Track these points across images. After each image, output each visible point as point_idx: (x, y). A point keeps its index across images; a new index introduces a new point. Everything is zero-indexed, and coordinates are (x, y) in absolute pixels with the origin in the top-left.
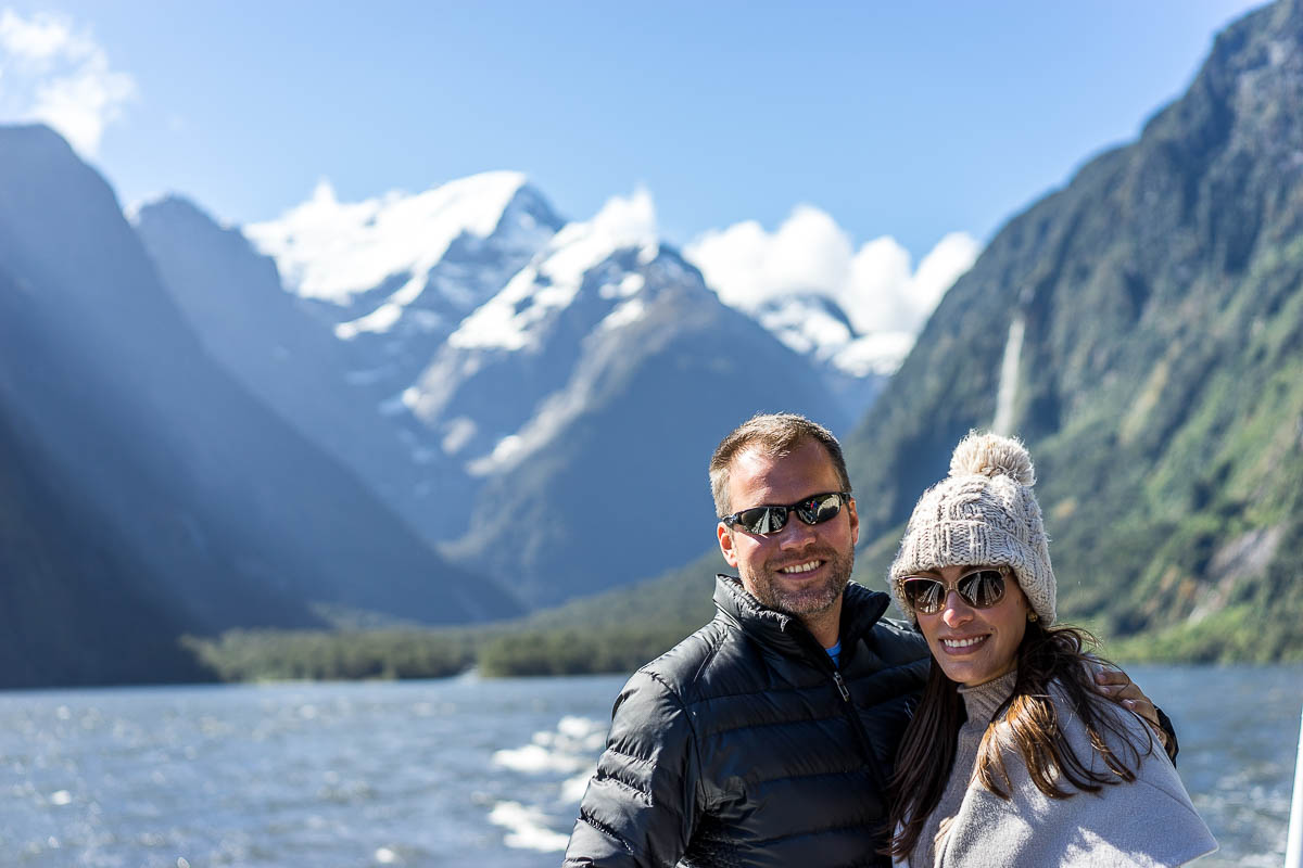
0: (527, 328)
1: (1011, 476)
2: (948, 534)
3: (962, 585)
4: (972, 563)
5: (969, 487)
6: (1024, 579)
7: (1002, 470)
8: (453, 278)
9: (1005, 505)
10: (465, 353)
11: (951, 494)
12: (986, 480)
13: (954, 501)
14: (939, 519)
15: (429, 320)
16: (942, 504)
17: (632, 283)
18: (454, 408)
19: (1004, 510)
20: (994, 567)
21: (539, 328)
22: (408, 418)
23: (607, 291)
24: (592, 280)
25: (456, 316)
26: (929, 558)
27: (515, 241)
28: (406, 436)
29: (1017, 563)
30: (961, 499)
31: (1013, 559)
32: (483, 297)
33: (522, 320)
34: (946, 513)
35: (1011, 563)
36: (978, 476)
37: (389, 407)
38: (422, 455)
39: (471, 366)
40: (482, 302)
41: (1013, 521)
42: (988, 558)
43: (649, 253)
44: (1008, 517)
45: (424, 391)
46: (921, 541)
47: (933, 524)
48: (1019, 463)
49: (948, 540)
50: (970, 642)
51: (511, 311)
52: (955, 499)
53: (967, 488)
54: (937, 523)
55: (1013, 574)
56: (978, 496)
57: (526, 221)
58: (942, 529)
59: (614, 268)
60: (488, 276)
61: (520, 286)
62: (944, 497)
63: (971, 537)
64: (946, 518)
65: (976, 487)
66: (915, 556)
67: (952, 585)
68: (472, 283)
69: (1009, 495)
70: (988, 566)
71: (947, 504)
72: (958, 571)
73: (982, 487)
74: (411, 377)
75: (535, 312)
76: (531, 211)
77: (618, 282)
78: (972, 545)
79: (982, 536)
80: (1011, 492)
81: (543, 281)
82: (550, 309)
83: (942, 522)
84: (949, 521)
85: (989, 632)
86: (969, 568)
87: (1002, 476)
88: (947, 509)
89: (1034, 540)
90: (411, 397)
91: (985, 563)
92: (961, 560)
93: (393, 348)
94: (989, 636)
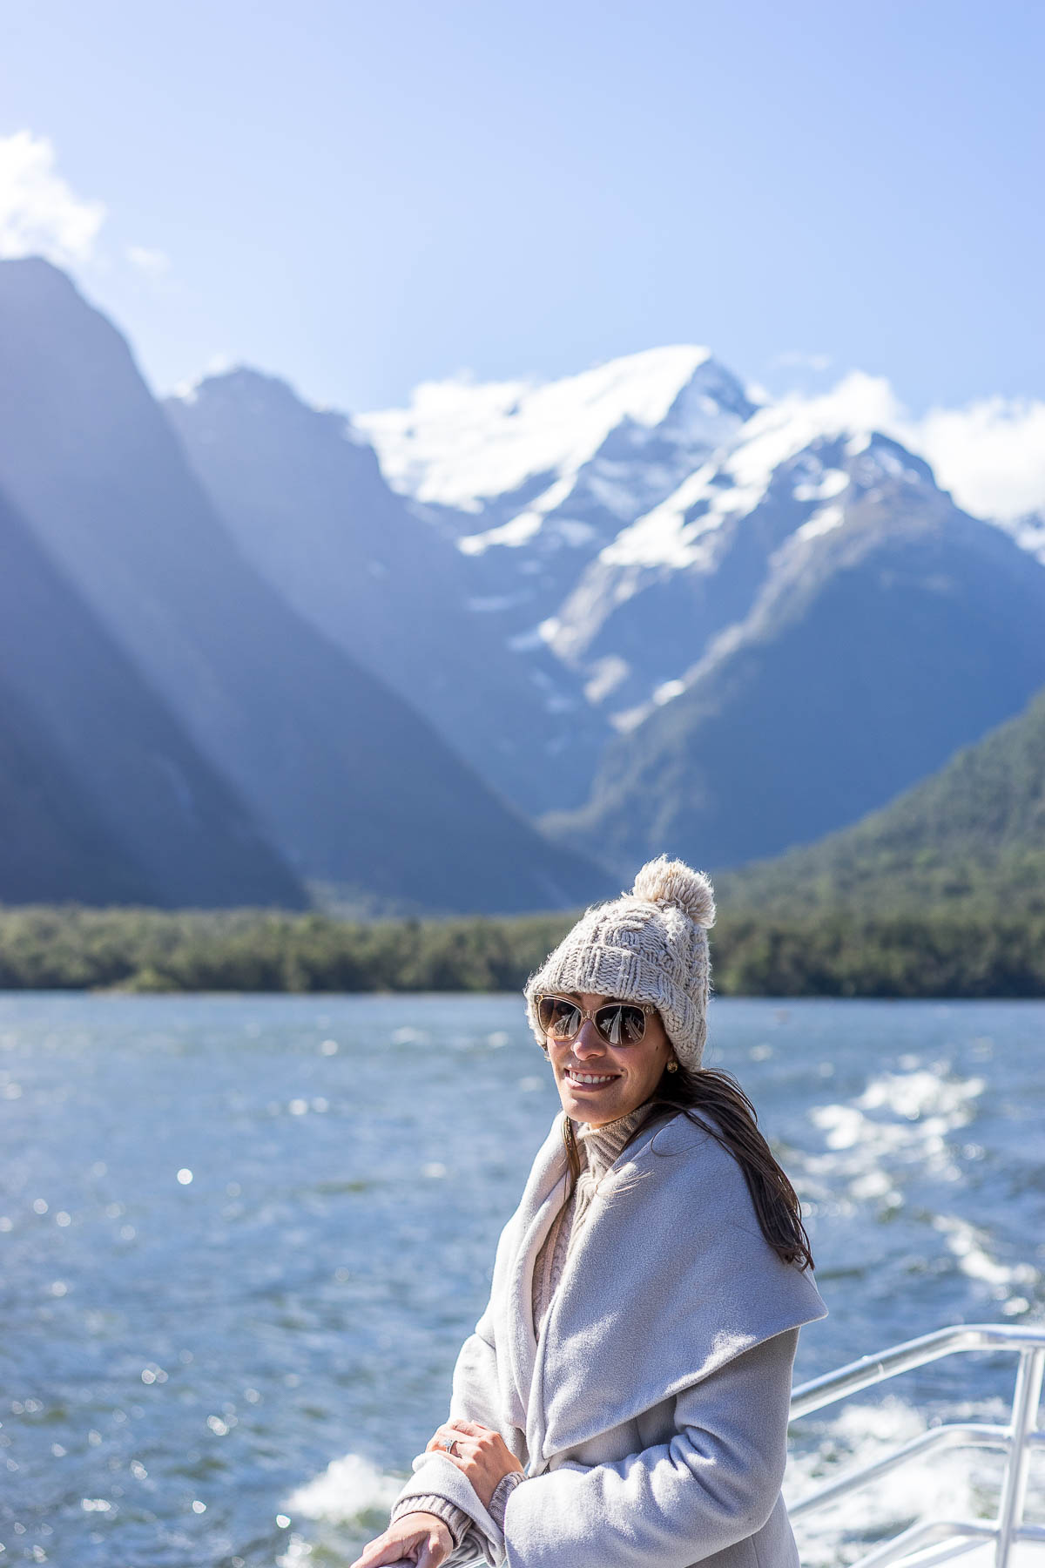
0: (698, 541)
1: (684, 911)
2: (598, 959)
3: (600, 1017)
4: (616, 996)
5: (635, 914)
6: (670, 1025)
7: (678, 903)
8: (611, 480)
9: (667, 941)
10: (619, 573)
11: (613, 918)
12: (656, 910)
13: (614, 925)
14: (594, 941)
15: (577, 532)
16: (600, 925)
17: (836, 482)
18: (601, 645)
19: (665, 946)
20: (637, 1004)
21: (713, 540)
22: (544, 657)
23: (804, 493)
24: (783, 479)
25: (611, 526)
26: (573, 982)
27: (695, 431)
28: (541, 679)
29: (664, 1005)
30: (621, 924)
31: (660, 1001)
32: (648, 502)
33: (692, 532)
34: (602, 937)
35: (657, 1005)
36: (650, 905)
37: (521, 643)
38: (557, 704)
39: (625, 591)
40: (646, 510)
41: (671, 959)
42: (633, 994)
43: (859, 444)
44: (667, 954)
45: (566, 623)
46: (569, 961)
47: (586, 945)
48: (698, 901)
49: (596, 965)
50: (596, 1080)
51: (680, 520)
52: (614, 923)
53: (631, 914)
54: (590, 944)
55: (657, 1015)
56: (640, 925)
57: (709, 406)
58: (593, 953)
59: (814, 464)
60: (657, 476)
61: (694, 489)
62: (605, 919)
63: (621, 968)
64: (601, 942)
65: (640, 915)
66: (559, 975)
67: (589, 1014)
68: (634, 485)
69: (675, 931)
70: (632, 1002)
71: (605, 927)
72: (600, 1001)
73: (648, 916)
74: (551, 603)
75: (711, 521)
76: (715, 394)
77: (819, 481)
78: (621, 975)
79: (633, 969)
80: (678, 929)
81: (723, 480)
82: (729, 515)
83: (595, 945)
84: (603, 945)
85: (620, 1072)
86: (612, 1000)
87: (674, 908)
88: (603, 933)
89: (692, 984)
90: (549, 631)
91: (630, 998)
92: (605, 990)
93: (531, 567)
94: (618, 1077)
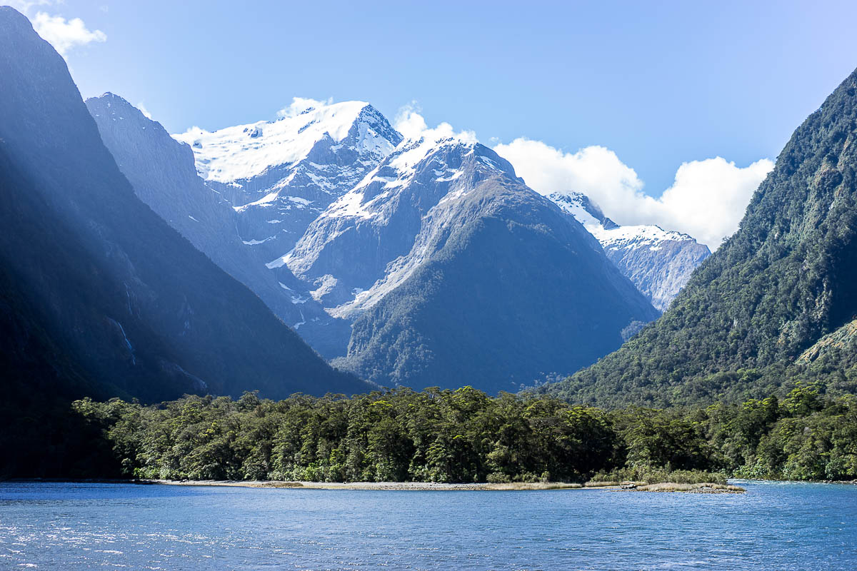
22: (285, 272)
24: (425, 171)
25: (324, 200)
27: (364, 146)
37: (272, 265)
59: (442, 162)
81: (388, 172)
90: (286, 259)
